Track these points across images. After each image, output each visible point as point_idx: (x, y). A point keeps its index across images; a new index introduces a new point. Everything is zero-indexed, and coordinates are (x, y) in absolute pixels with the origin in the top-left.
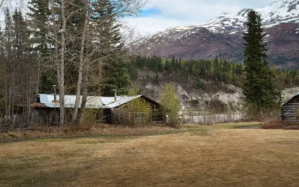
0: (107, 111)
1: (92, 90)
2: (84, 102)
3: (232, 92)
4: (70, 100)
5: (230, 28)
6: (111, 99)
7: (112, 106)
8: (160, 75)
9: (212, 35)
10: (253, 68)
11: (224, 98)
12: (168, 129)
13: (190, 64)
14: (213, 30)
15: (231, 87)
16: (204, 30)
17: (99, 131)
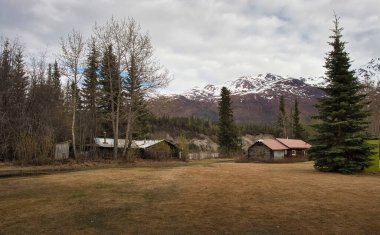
0: (142, 150)
1: (135, 137)
2: (130, 143)
3: (202, 139)
4: (121, 143)
5: (199, 97)
6: (142, 142)
7: (144, 147)
8: (155, 126)
9: (188, 101)
10: (224, 124)
11: (197, 142)
12: (181, 163)
13: (175, 120)
14: (189, 97)
15: (202, 135)
16: (182, 97)
17: (139, 163)
